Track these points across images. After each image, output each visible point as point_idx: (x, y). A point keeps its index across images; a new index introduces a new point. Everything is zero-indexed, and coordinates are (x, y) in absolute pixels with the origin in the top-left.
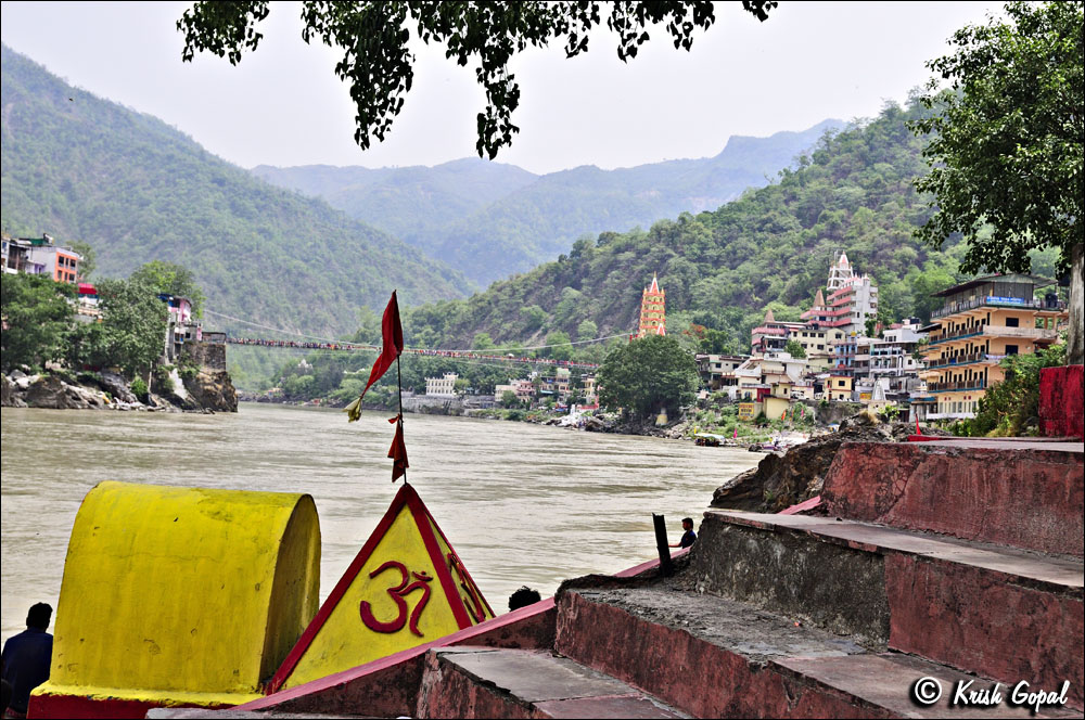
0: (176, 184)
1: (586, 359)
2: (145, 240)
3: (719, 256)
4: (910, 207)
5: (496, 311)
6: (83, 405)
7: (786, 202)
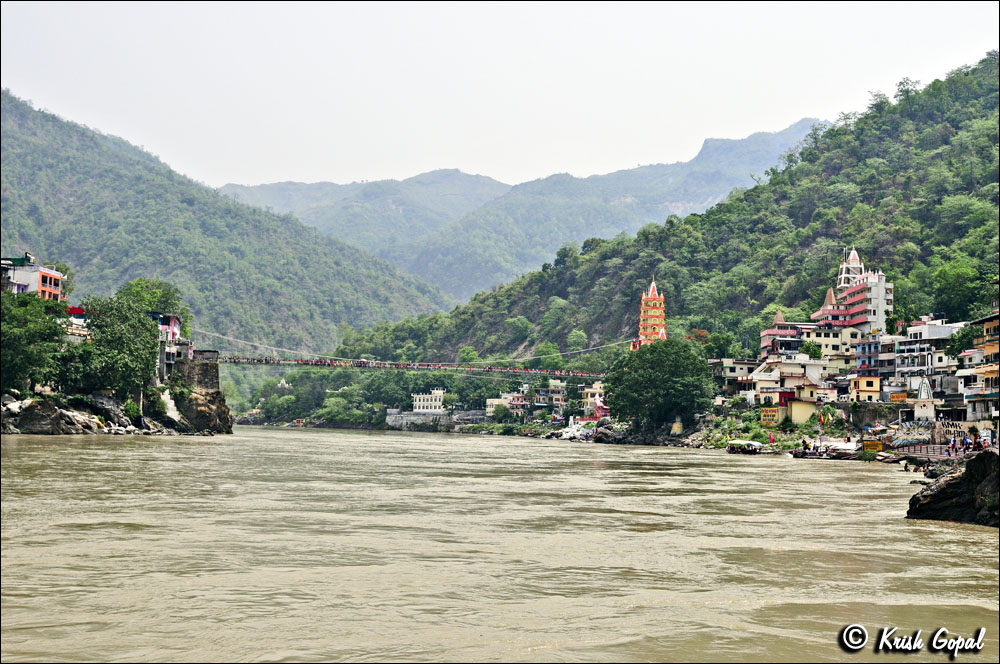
0: (144, 205)
1: (582, 369)
2: (114, 263)
3: (711, 259)
4: (909, 202)
5: (480, 324)
6: (77, 430)
7: (777, 201)
